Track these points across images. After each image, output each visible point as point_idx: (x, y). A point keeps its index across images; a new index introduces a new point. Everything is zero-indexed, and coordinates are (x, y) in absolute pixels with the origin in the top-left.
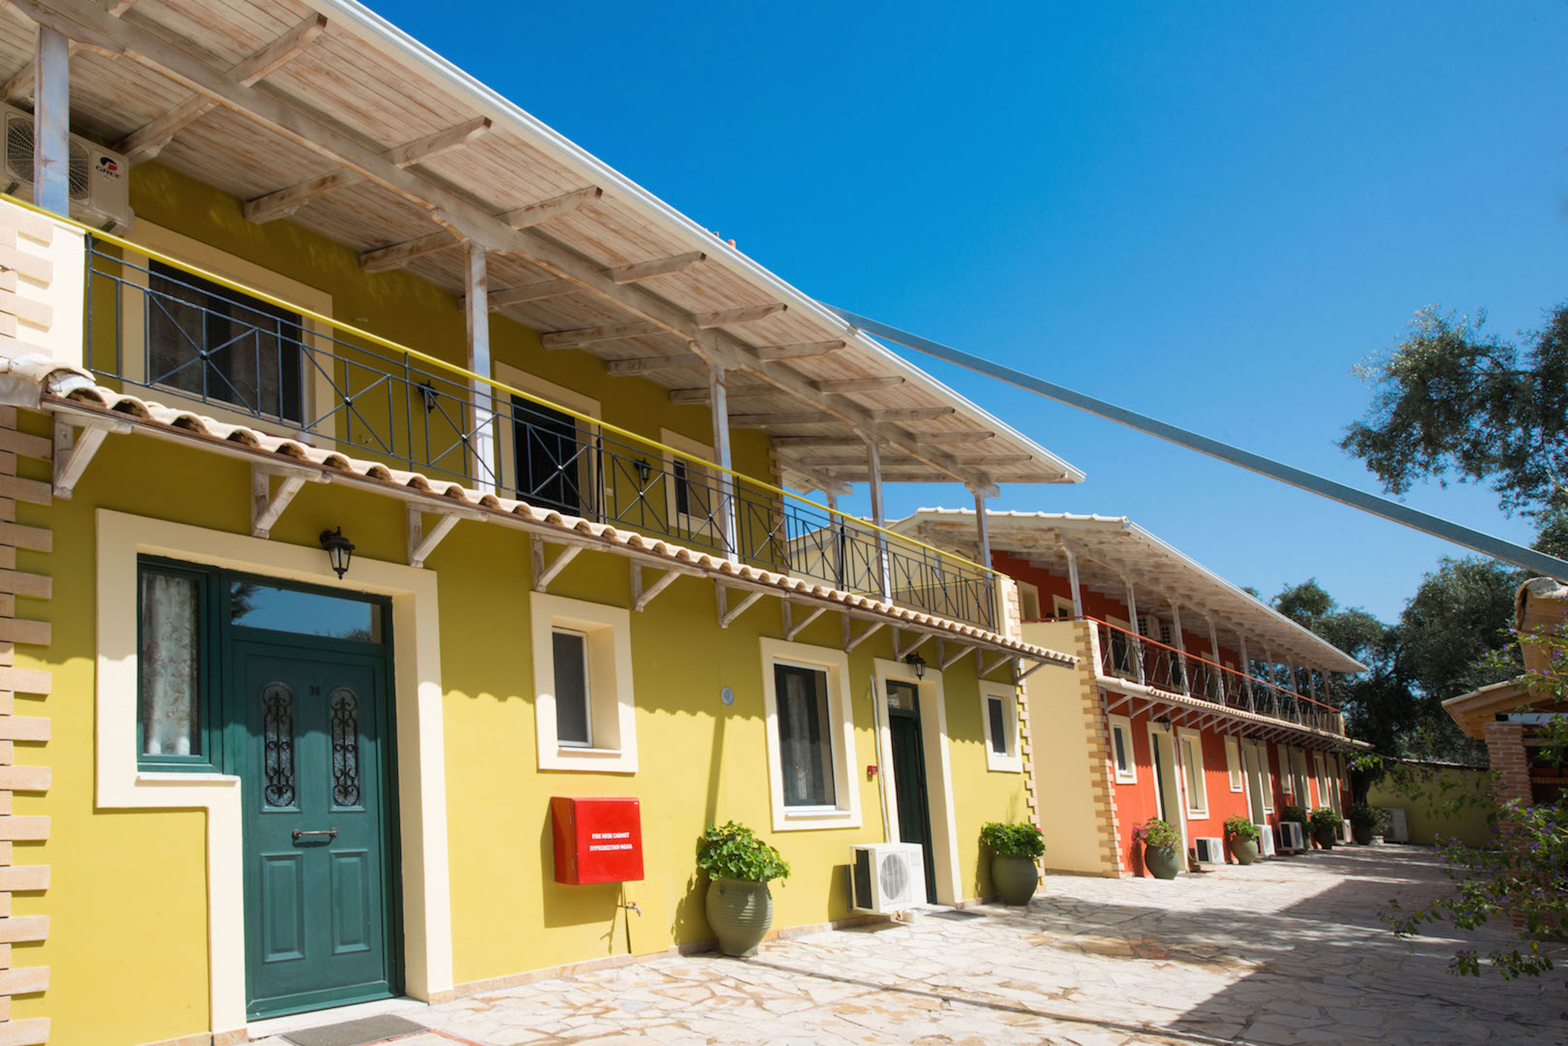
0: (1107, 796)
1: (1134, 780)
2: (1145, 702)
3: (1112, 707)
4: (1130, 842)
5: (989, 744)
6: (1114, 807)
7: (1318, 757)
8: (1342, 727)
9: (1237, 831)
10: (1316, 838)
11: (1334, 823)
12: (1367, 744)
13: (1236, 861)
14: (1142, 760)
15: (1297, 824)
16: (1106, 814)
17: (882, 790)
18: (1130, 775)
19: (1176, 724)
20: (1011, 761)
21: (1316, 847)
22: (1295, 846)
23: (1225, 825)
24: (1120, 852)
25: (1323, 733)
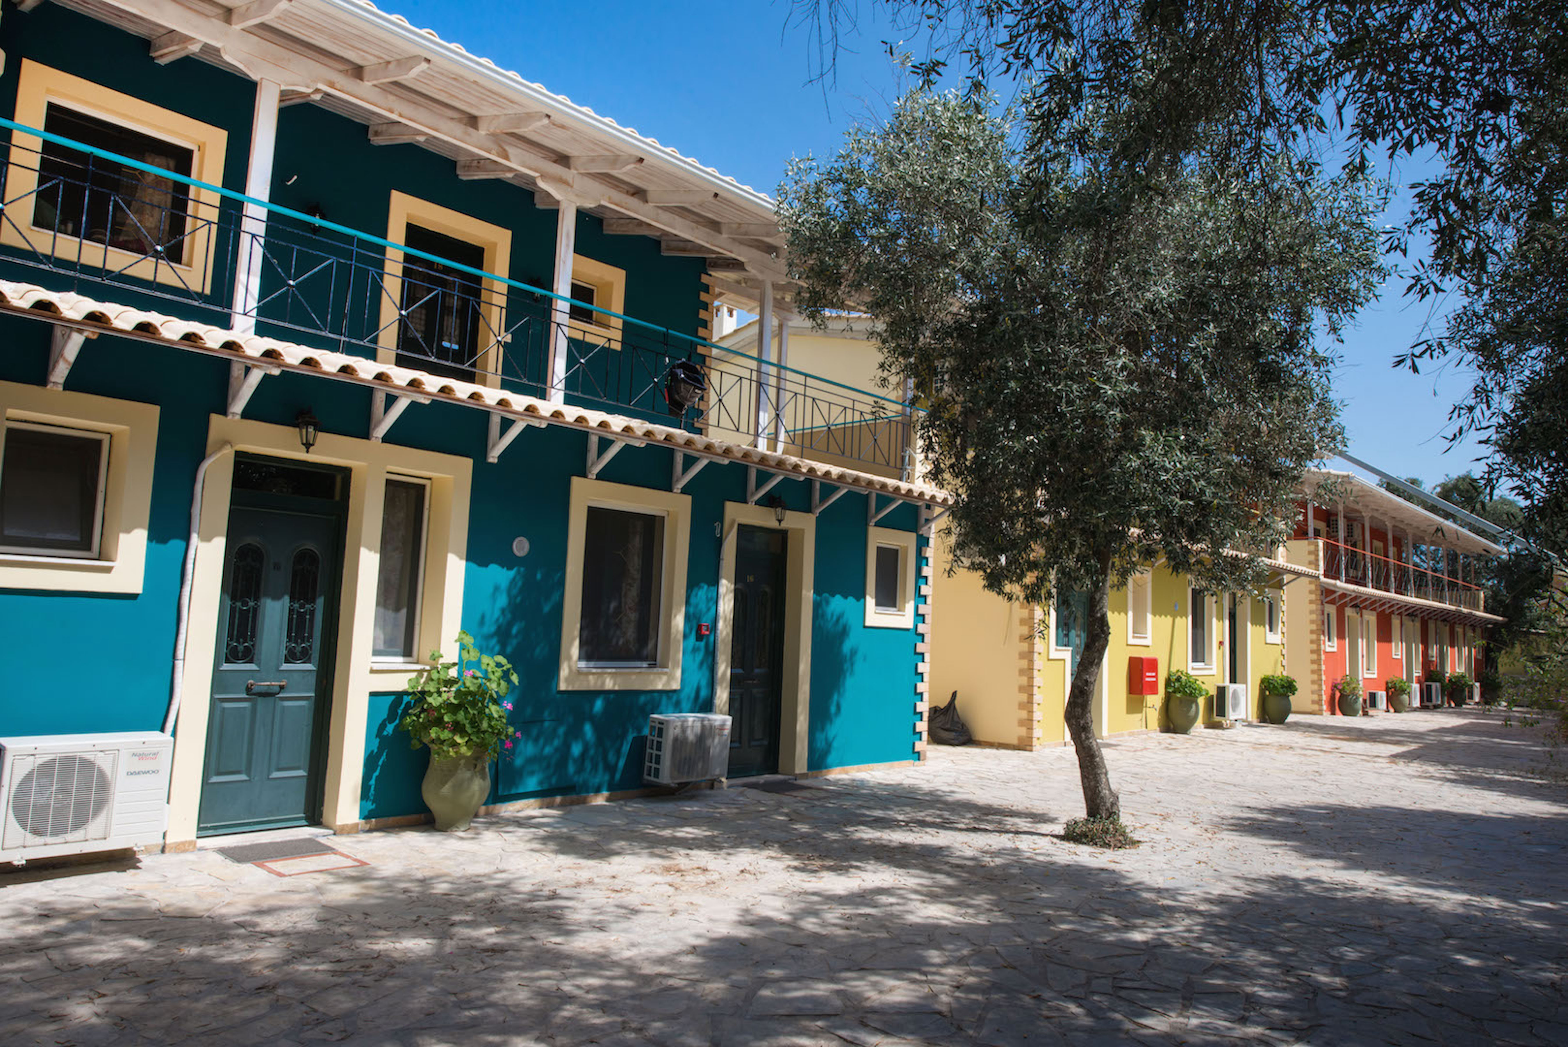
0: (1320, 660)
1: (1335, 649)
2: (1334, 592)
3: (1328, 599)
4: (1330, 692)
5: (1267, 627)
6: (1323, 667)
7: (1459, 630)
8: (1482, 603)
9: (1395, 688)
10: (1451, 697)
11: (1466, 684)
12: (1500, 618)
13: (1392, 710)
14: (1341, 636)
15: (1438, 684)
16: (1318, 672)
17: (1223, 656)
18: (1331, 646)
19: (1361, 609)
20: (1274, 638)
21: (1450, 706)
22: (1434, 702)
23: (1387, 683)
24: (1324, 698)
25: (1465, 610)
